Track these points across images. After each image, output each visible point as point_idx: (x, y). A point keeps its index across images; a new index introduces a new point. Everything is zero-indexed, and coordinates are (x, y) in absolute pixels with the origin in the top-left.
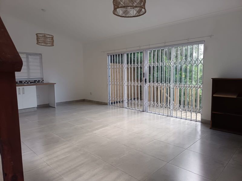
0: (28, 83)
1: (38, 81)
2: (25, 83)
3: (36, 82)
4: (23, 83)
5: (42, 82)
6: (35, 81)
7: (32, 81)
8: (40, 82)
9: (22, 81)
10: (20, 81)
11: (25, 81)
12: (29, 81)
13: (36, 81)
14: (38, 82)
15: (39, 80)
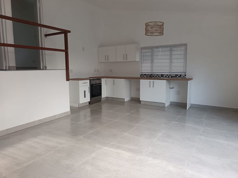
0: (169, 77)
1: (179, 75)
2: (166, 76)
3: (177, 77)
4: (164, 76)
5: (184, 77)
6: (176, 75)
7: (173, 76)
8: (182, 77)
9: (163, 75)
10: (161, 75)
11: (166, 75)
12: (170, 75)
13: (178, 75)
14: (179, 77)
15: (181, 75)
